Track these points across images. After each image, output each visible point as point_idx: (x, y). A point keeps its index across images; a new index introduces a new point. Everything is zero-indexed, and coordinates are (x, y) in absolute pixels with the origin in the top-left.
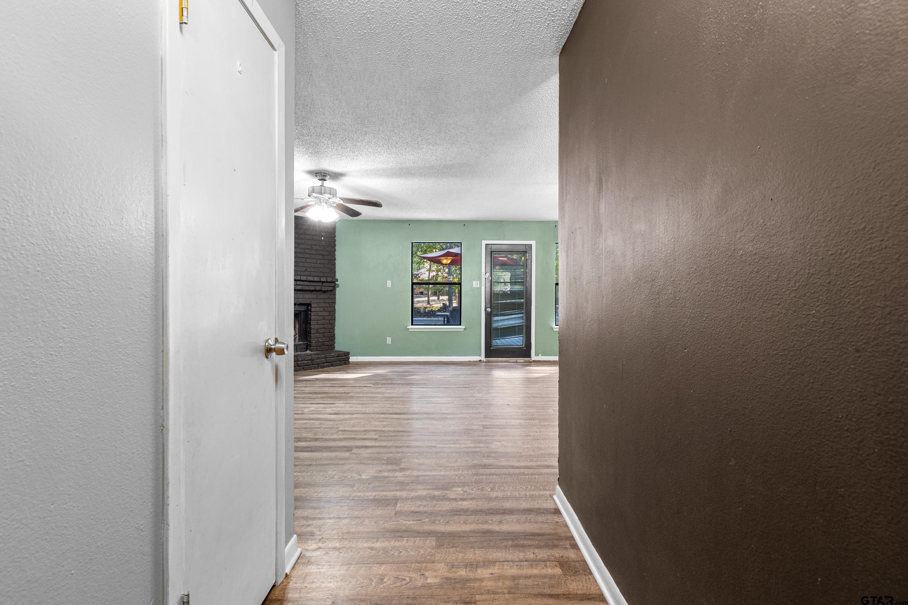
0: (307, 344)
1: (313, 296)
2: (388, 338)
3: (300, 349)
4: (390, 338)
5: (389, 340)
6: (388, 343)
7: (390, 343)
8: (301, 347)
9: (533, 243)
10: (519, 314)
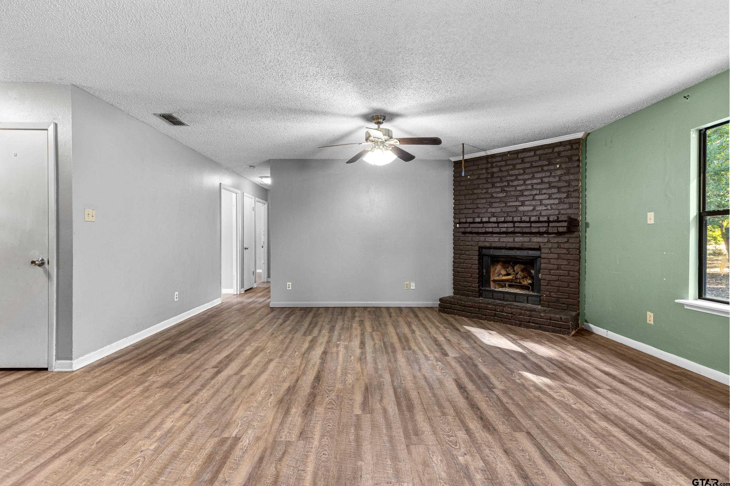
0: (540, 296)
1: (543, 239)
2: (648, 313)
4: (652, 314)
5: (650, 317)
6: (648, 322)
7: (652, 322)
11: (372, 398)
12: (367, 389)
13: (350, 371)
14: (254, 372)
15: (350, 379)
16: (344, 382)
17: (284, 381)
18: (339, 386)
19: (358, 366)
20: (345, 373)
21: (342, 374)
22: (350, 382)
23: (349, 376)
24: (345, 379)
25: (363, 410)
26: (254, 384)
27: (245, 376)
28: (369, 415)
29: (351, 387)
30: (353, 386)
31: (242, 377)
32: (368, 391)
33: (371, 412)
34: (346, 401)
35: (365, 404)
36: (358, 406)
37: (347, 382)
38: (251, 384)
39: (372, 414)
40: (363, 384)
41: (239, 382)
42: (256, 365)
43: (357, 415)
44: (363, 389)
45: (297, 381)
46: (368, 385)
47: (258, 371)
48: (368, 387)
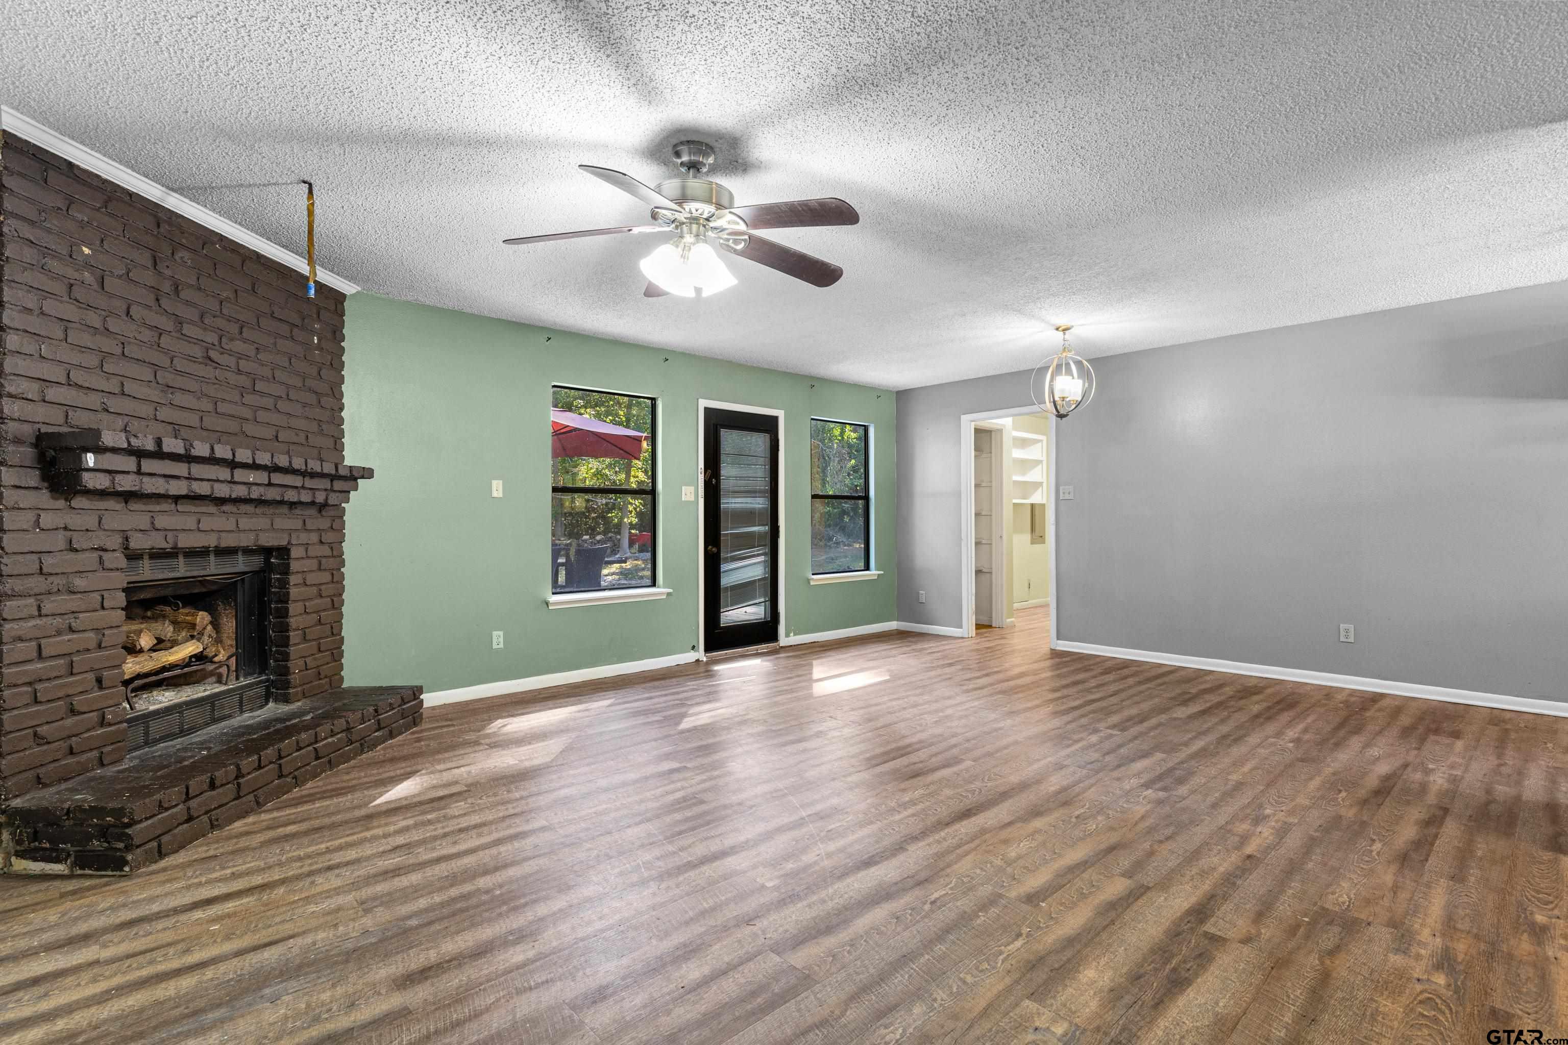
0: (268, 680)
1: (286, 522)
2: (495, 633)
3: (250, 699)
4: (501, 633)
5: (498, 639)
6: (495, 646)
7: (501, 646)
8: (251, 693)
9: (780, 414)
10: (758, 555)
14: (1095, 877)
17: (1038, 831)
26: (1103, 846)
27: (1123, 875)
31: (1128, 874)
38: (1111, 849)
41: (1138, 866)
42: (1083, 896)
45: (1010, 824)
47: (1085, 876)
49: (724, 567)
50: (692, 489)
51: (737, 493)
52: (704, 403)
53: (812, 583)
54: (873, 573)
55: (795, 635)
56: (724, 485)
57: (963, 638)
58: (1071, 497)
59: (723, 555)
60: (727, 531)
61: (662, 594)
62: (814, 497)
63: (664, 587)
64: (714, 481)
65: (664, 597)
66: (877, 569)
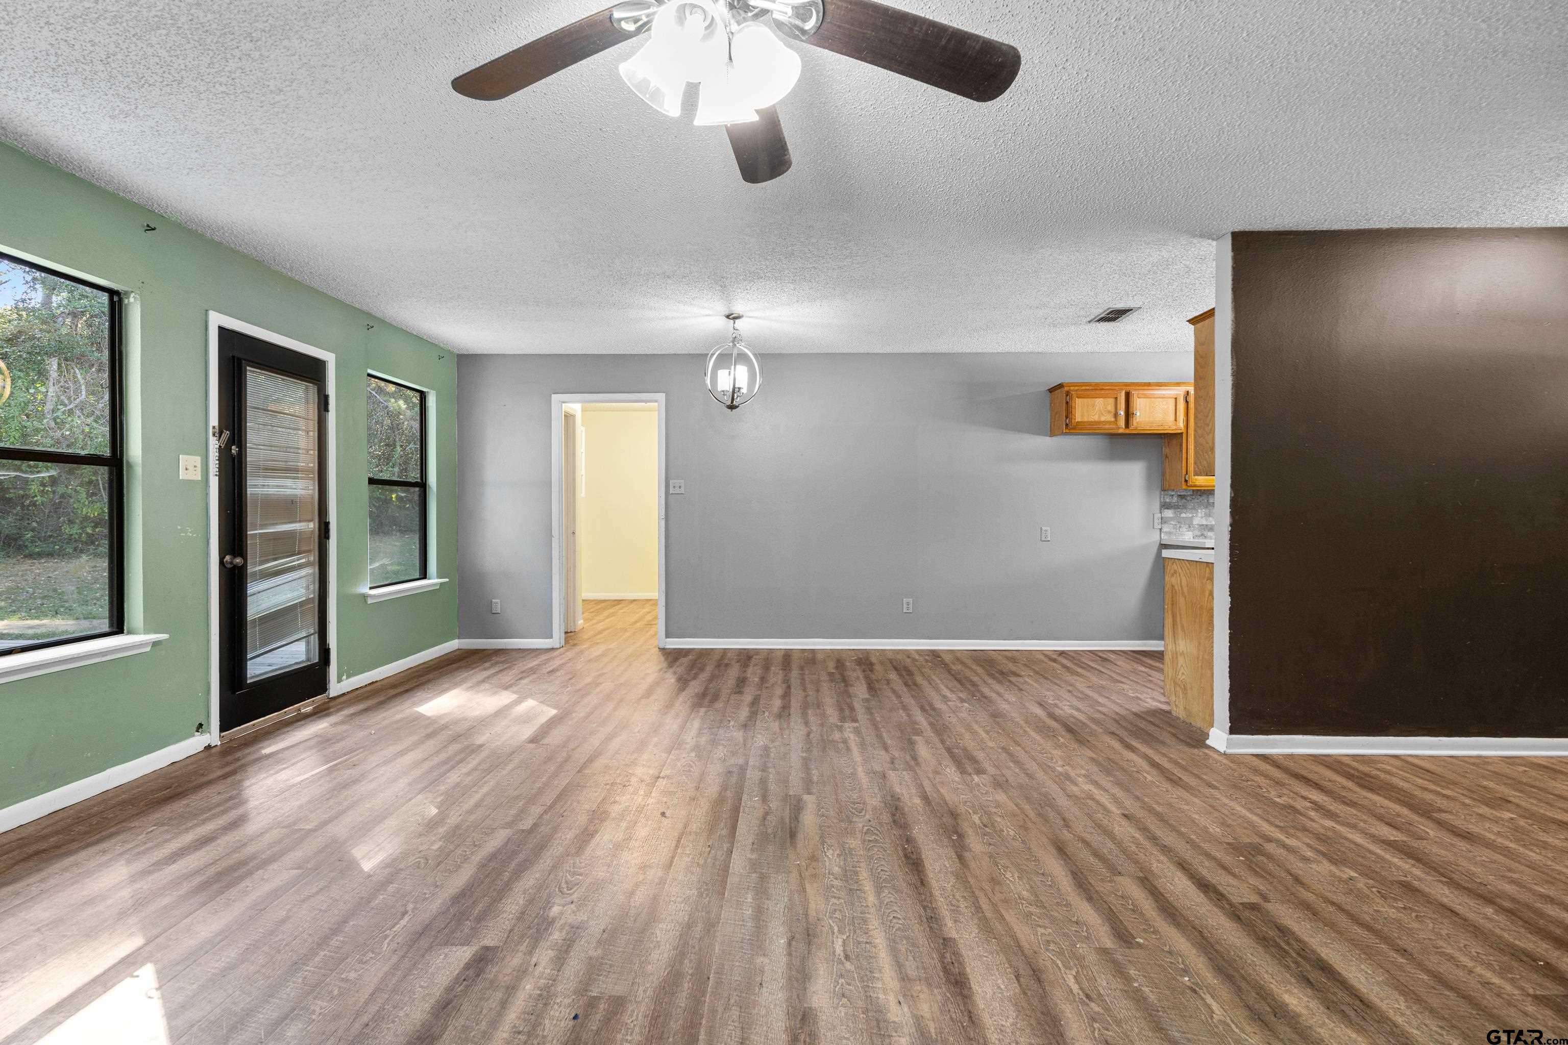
9: (329, 358)
10: (300, 567)
11: (782, 819)
12: (793, 835)
13: (836, 883)
15: (832, 861)
16: (846, 853)
18: (854, 842)
19: (816, 903)
20: (849, 876)
21: (856, 873)
22: (831, 852)
23: (836, 870)
24: (845, 860)
25: (800, 800)
28: (791, 793)
29: (827, 840)
30: (823, 843)
32: (791, 831)
33: (786, 798)
34: (832, 813)
35: (797, 808)
36: (810, 806)
37: (838, 852)
39: (786, 795)
40: (800, 845)
43: (809, 794)
44: (800, 836)
45: (961, 858)
46: (788, 844)
48: (788, 840)
49: (252, 588)
50: (197, 460)
51: (271, 470)
52: (217, 320)
53: (370, 601)
54: (433, 581)
55: (348, 677)
56: (252, 456)
57: (553, 649)
58: (682, 490)
59: (250, 569)
60: (255, 531)
61: (141, 645)
62: (372, 481)
63: (146, 632)
64: (234, 450)
65: (148, 649)
66: (439, 577)
